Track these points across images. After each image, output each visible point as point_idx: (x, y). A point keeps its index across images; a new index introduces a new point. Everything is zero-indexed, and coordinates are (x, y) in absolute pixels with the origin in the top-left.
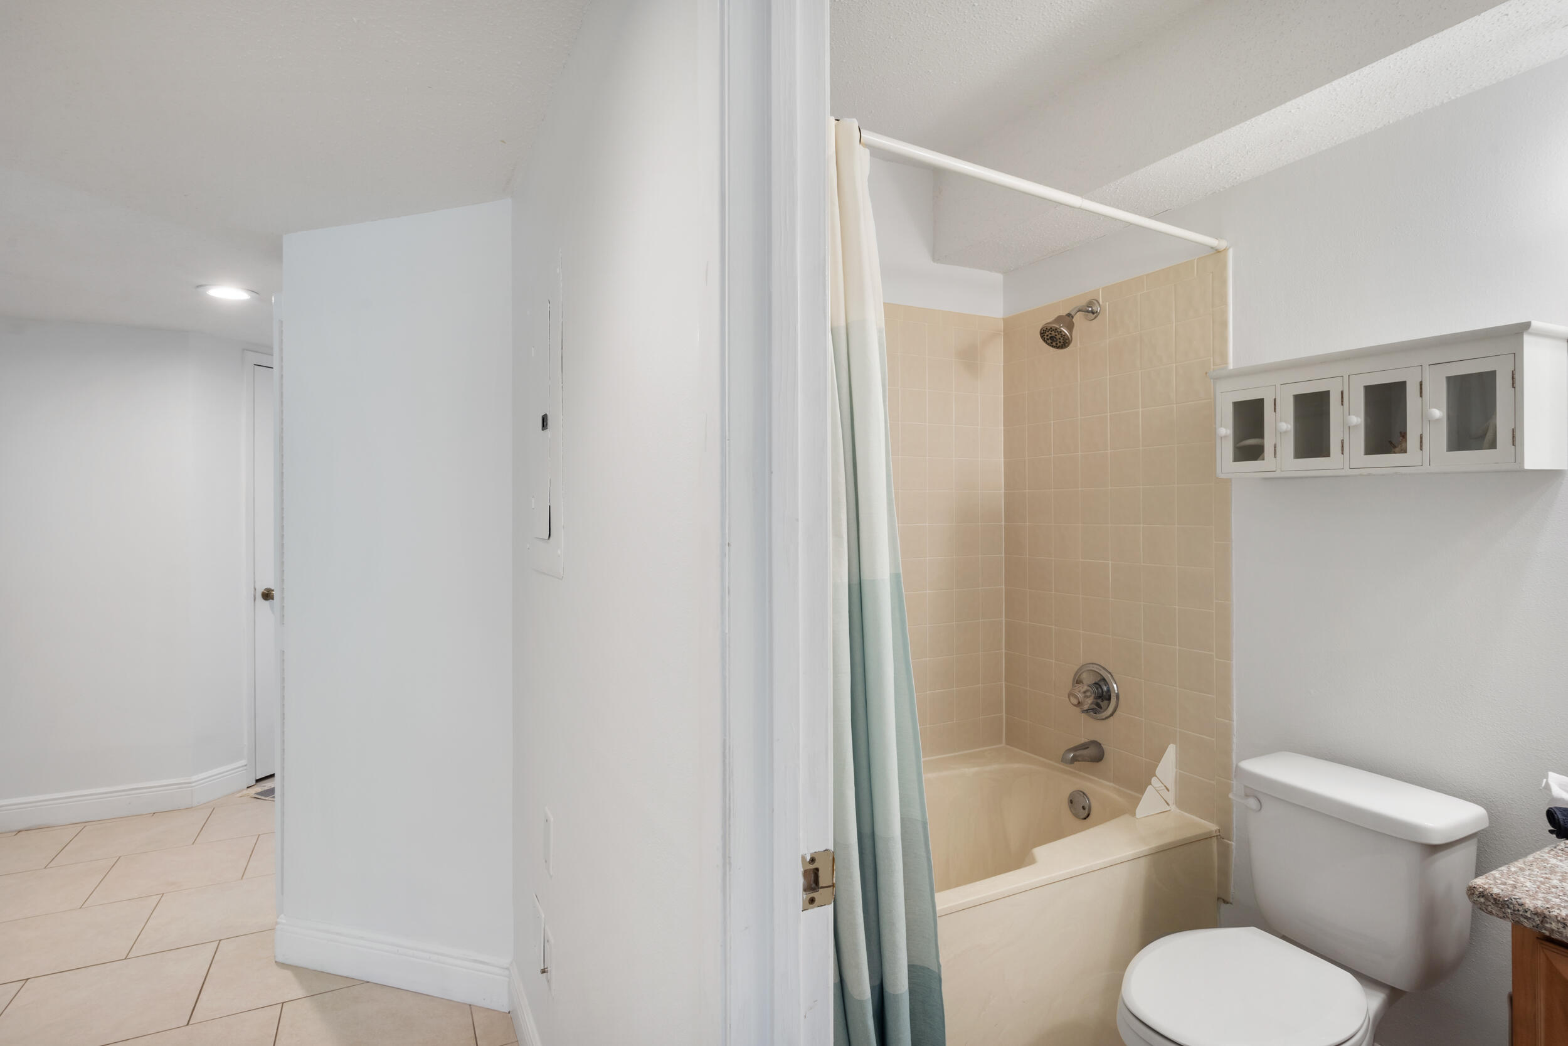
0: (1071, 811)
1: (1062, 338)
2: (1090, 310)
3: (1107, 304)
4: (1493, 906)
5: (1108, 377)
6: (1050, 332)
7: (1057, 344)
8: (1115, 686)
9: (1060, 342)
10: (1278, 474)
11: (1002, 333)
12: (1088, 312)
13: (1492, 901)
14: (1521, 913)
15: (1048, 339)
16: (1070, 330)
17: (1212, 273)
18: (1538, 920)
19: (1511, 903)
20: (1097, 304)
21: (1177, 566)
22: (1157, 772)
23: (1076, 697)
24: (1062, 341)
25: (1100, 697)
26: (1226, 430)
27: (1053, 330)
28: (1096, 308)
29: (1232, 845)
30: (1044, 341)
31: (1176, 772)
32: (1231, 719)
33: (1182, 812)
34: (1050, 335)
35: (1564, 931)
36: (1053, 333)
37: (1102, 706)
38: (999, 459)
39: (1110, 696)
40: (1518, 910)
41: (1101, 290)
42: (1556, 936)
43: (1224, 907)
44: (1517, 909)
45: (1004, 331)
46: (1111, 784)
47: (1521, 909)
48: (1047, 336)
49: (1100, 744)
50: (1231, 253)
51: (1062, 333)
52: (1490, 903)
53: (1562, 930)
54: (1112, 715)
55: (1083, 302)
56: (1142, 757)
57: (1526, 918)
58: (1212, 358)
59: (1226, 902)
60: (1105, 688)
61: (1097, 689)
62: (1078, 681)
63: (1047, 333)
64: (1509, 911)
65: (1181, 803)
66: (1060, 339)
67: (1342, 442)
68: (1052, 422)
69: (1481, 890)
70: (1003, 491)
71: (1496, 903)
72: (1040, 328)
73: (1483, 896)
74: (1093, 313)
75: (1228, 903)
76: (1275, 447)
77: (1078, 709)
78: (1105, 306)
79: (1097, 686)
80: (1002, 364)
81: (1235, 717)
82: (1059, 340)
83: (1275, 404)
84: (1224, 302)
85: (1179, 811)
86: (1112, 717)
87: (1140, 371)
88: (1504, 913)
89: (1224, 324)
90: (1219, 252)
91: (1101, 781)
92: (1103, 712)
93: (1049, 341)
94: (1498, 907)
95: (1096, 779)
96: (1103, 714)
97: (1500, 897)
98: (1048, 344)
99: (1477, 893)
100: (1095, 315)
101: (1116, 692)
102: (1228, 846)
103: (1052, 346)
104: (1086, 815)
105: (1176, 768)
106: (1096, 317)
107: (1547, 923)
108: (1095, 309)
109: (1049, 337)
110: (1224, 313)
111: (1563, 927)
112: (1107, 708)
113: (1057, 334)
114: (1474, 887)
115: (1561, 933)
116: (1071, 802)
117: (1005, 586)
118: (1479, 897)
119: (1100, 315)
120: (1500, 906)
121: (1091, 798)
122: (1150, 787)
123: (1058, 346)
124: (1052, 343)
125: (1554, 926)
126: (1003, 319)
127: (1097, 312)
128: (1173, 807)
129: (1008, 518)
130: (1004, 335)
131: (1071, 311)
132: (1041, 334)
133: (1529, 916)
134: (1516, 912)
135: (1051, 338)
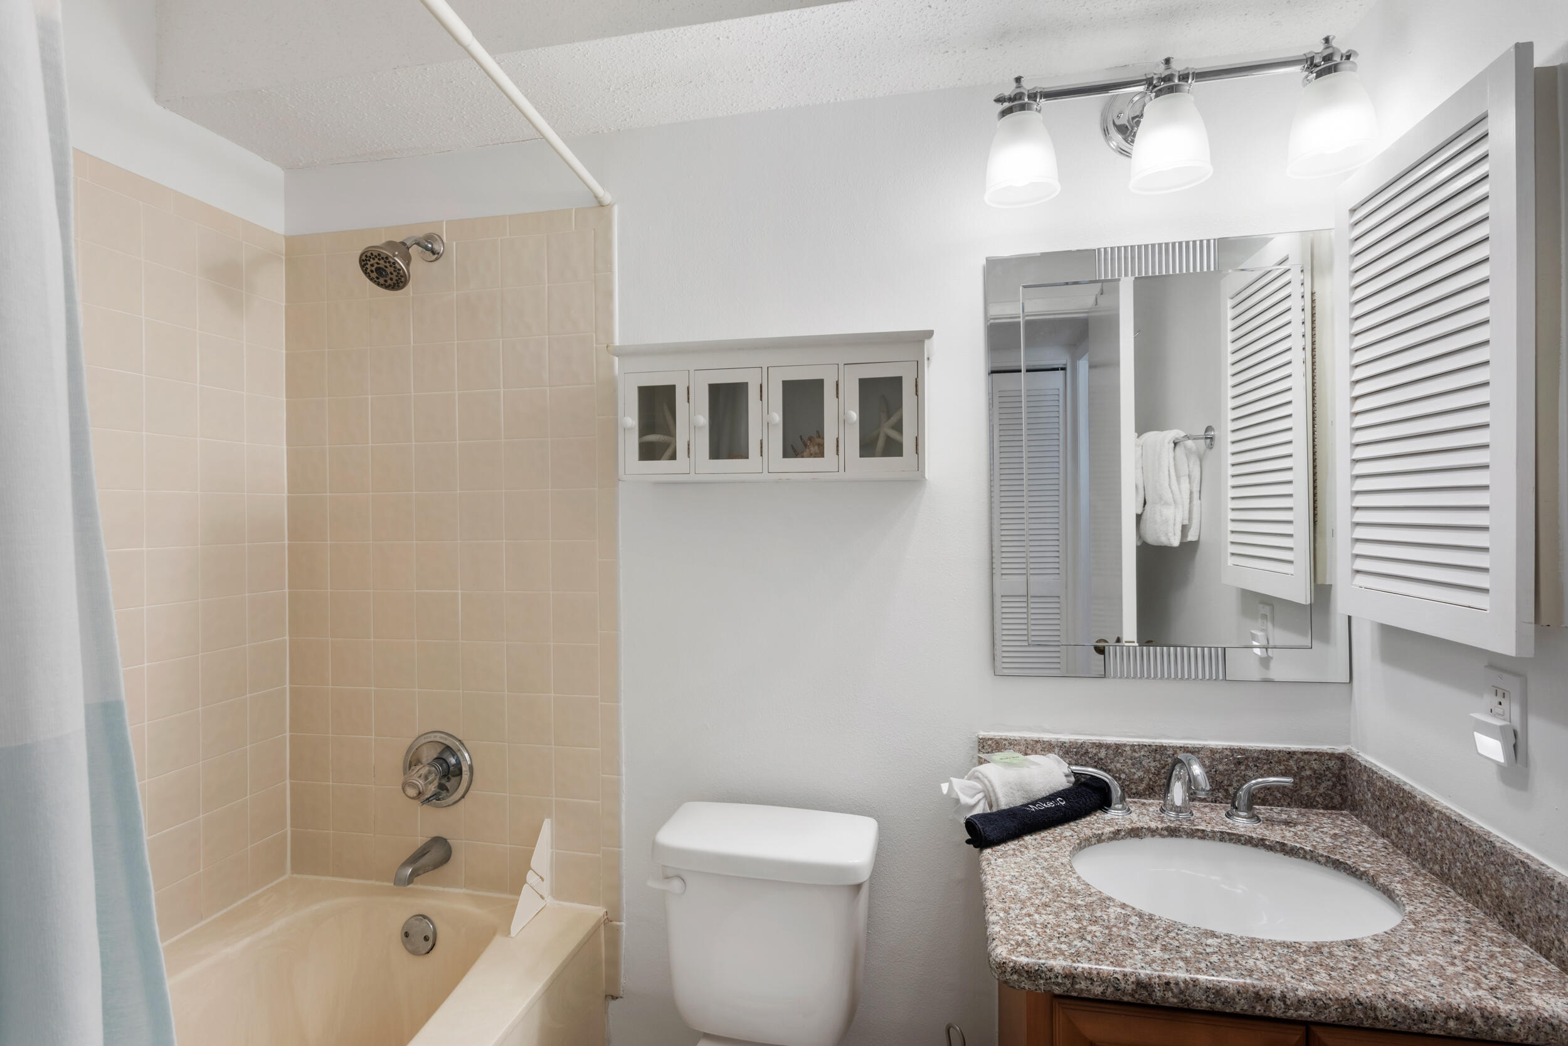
0: (406, 948)
1: (395, 274)
2: (430, 247)
3: (455, 243)
4: (1026, 981)
5: (456, 342)
6: (376, 260)
7: (386, 281)
8: (466, 755)
9: (391, 279)
10: (692, 477)
11: (284, 258)
12: (426, 248)
13: (1025, 975)
14: (1053, 980)
15: (372, 271)
16: (408, 265)
17: (594, 230)
18: (1068, 982)
19: (1042, 972)
20: (440, 242)
21: (551, 592)
22: (533, 864)
23: (414, 786)
24: (395, 278)
25: (444, 776)
26: (630, 420)
27: (382, 258)
28: (438, 247)
29: (622, 926)
30: (365, 272)
31: (552, 853)
32: (619, 773)
33: (561, 903)
34: (376, 266)
35: (1092, 988)
36: (382, 262)
37: (449, 787)
38: (279, 449)
39: (461, 770)
40: (1050, 978)
41: (444, 223)
42: (1085, 995)
43: (613, 1004)
44: (1048, 977)
45: (286, 255)
46: (463, 891)
47: (1052, 976)
48: (372, 265)
49: (445, 840)
50: (616, 210)
51: (396, 265)
52: (1023, 979)
53: (1091, 987)
54: (463, 797)
55: (420, 234)
56: (506, 844)
57: (1058, 984)
58: (594, 335)
59: (614, 998)
60: (453, 761)
61: (441, 766)
62: (412, 762)
63: (372, 261)
64: (1042, 982)
65: (557, 893)
66: (391, 274)
67: (761, 441)
68: (370, 397)
69: (1012, 964)
70: (286, 494)
71: (1029, 977)
72: (360, 252)
73: (1016, 972)
74: (433, 252)
75: (617, 998)
76: (689, 445)
77: (417, 802)
78: (451, 245)
79: (441, 761)
80: (284, 304)
81: (624, 769)
82: (390, 276)
83: (688, 394)
84: (610, 270)
85: (557, 902)
86: (463, 800)
87: (501, 339)
88: (1037, 986)
89: (609, 295)
90: (603, 206)
91: (446, 889)
92: (451, 795)
93: (374, 275)
94: (1031, 980)
95: (441, 889)
96: (450, 799)
97: (1031, 968)
98: (371, 279)
99: (1009, 969)
100: (436, 256)
101: (469, 763)
102: (618, 930)
103: (378, 284)
104: (430, 947)
105: (552, 848)
106: (437, 259)
107: (1077, 984)
108: (436, 247)
109: (373, 269)
110: (609, 281)
111: (1091, 984)
112: (457, 789)
113: (388, 265)
114: (1004, 963)
115: (1089, 991)
116: (407, 935)
117: (290, 635)
118: (1011, 975)
119: (443, 256)
120: (1033, 979)
121: (433, 919)
122: (526, 886)
123: (387, 284)
124: (378, 278)
125: (1083, 985)
126: (285, 236)
127: (438, 253)
128: (549, 899)
129: (293, 533)
130: (286, 260)
131: (406, 239)
132: (361, 260)
133: (1061, 981)
134: (1048, 981)
135: (378, 269)
